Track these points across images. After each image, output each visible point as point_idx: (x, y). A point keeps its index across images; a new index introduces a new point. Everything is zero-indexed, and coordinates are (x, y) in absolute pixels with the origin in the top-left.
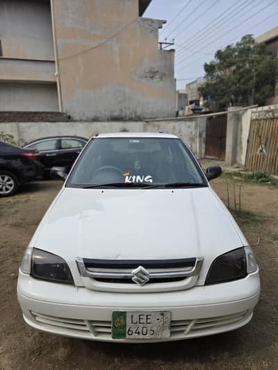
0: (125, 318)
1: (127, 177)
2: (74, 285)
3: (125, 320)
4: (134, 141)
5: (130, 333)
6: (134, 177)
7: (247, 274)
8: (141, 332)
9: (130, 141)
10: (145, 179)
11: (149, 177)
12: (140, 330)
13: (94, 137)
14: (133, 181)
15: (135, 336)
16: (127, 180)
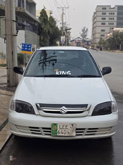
0: (57, 126)
1: (57, 72)
2: (35, 114)
3: (57, 127)
4: (61, 52)
5: (59, 133)
6: (61, 72)
7: (111, 113)
8: (63, 133)
9: (59, 52)
10: (67, 73)
11: (69, 72)
12: (63, 132)
13: (38, 49)
14: (60, 74)
15: (61, 134)
16: (57, 73)
